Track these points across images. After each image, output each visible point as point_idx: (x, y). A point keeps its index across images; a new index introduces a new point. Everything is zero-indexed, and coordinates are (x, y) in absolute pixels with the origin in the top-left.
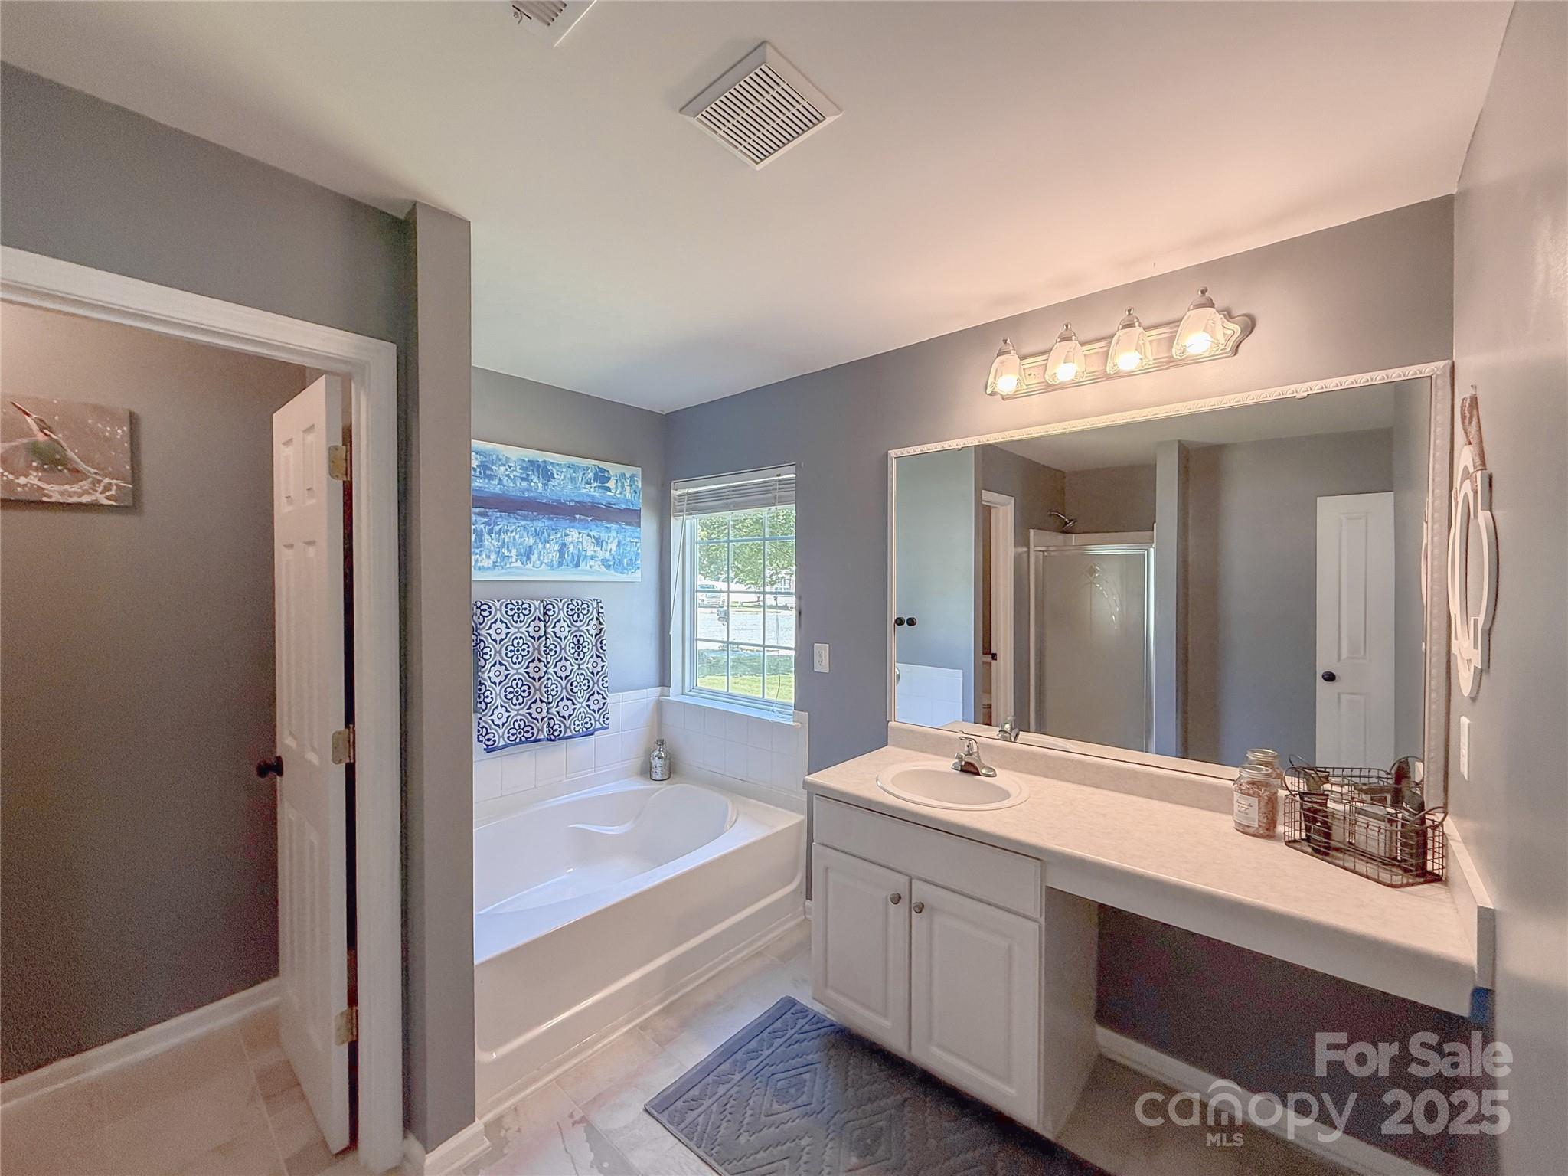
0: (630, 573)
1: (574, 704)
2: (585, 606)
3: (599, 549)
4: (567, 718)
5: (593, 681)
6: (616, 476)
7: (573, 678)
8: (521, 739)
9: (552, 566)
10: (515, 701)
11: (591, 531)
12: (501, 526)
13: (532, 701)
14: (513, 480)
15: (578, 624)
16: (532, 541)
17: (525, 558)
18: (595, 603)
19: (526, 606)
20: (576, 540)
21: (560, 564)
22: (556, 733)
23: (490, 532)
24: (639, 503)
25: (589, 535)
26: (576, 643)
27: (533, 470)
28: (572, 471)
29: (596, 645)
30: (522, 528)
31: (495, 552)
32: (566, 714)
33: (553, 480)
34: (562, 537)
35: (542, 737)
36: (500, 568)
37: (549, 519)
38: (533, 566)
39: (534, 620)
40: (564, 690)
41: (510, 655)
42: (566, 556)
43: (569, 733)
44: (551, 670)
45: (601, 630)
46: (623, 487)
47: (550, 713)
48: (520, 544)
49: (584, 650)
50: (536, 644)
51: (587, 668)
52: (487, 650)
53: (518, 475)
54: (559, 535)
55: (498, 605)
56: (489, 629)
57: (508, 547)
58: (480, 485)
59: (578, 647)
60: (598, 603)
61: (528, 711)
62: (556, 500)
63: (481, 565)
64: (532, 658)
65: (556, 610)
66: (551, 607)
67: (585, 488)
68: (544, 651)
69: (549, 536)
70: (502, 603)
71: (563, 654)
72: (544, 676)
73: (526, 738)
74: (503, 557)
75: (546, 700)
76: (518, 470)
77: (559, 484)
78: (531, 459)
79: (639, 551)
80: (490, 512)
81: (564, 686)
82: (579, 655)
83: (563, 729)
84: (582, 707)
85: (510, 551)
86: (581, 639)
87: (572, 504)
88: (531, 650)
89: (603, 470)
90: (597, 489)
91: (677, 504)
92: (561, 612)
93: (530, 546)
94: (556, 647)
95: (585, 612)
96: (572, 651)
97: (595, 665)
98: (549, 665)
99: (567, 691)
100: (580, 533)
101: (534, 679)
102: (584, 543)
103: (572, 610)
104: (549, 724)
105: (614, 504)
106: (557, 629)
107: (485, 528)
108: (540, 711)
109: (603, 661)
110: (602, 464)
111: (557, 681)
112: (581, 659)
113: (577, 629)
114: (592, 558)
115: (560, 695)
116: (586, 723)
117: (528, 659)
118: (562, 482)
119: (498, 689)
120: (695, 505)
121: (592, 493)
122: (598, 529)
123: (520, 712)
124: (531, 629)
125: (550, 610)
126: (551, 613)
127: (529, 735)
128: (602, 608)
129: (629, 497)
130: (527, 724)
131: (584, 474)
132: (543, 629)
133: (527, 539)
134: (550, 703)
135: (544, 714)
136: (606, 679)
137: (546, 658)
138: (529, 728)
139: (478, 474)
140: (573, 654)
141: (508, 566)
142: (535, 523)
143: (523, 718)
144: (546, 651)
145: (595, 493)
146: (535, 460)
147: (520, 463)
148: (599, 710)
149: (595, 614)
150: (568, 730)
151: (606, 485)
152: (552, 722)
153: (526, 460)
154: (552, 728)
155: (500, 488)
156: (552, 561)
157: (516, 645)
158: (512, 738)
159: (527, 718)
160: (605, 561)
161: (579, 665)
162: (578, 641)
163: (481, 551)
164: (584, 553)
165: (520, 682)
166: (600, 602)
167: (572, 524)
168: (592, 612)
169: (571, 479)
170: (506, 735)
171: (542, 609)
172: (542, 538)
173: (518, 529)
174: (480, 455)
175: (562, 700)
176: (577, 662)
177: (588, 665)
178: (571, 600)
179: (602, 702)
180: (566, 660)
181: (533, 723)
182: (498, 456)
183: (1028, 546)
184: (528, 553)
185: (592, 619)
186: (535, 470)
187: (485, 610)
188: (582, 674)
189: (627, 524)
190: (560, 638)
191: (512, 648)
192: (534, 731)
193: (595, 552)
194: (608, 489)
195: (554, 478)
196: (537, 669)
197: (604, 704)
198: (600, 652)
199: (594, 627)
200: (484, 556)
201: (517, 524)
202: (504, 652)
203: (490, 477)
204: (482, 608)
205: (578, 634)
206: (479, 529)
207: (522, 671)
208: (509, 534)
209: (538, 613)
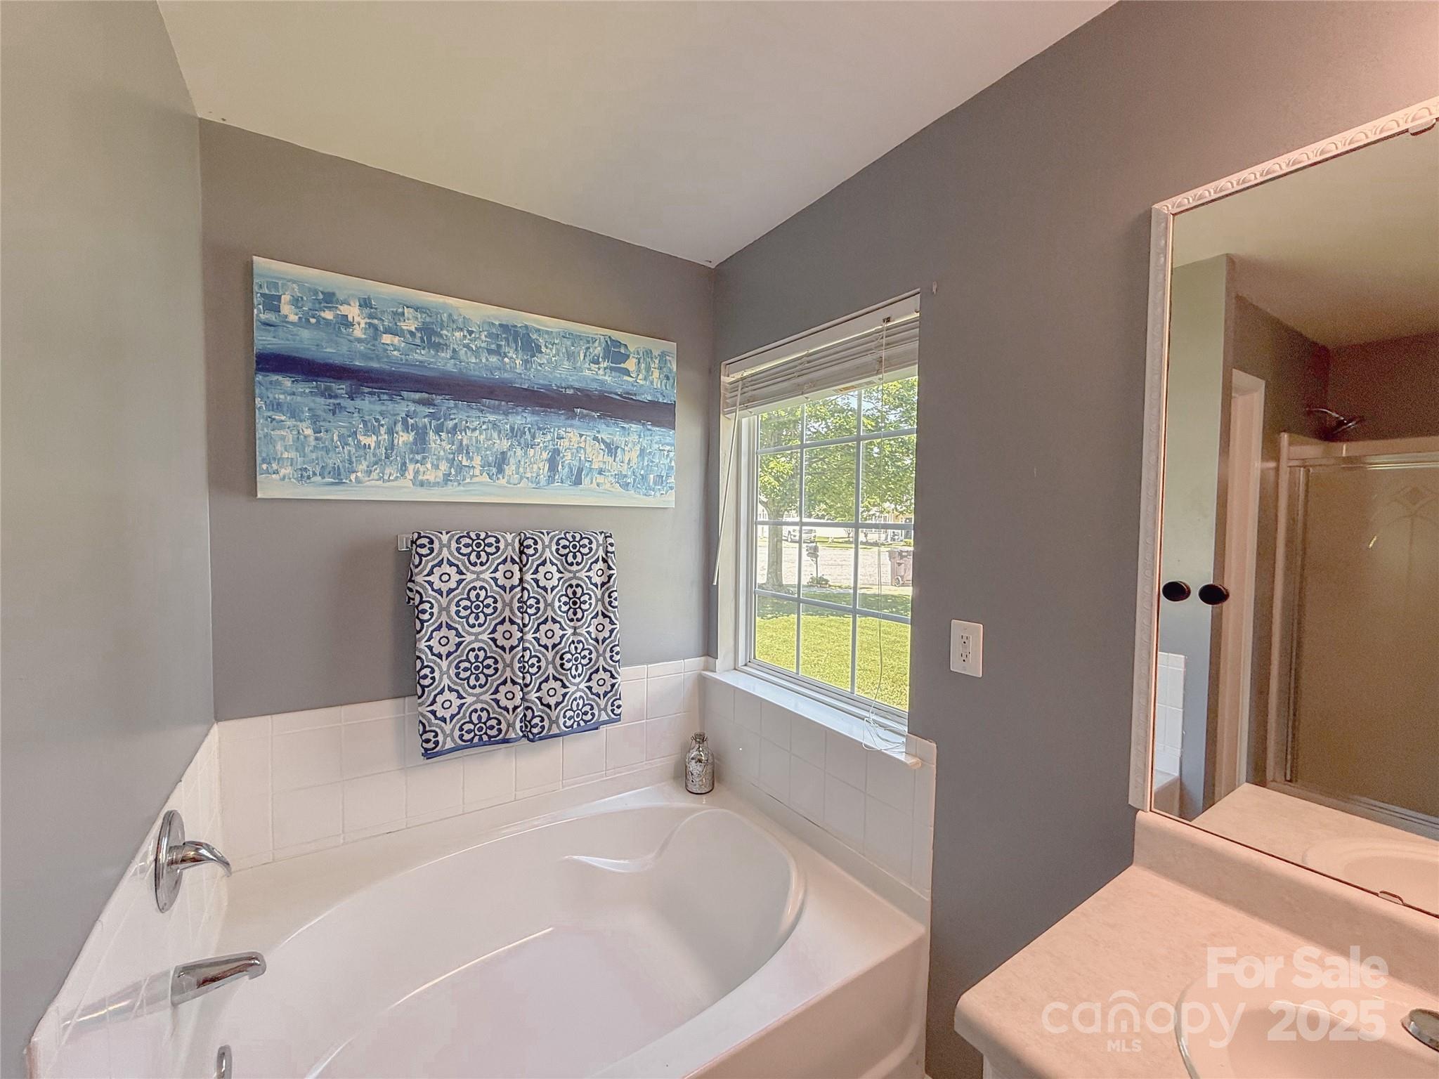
0: (658, 494)
1: (564, 686)
2: (586, 542)
3: (611, 459)
4: (553, 707)
5: (597, 651)
6: (638, 354)
7: (565, 647)
8: (481, 739)
9: (539, 483)
10: (472, 682)
11: (599, 432)
12: (455, 421)
13: (499, 682)
14: (476, 353)
15: (575, 568)
16: (505, 444)
17: (494, 470)
18: (601, 538)
19: (492, 540)
20: (576, 446)
21: (551, 479)
22: (535, 731)
23: (438, 430)
24: (671, 394)
25: (595, 439)
26: (571, 596)
27: (507, 339)
28: (569, 343)
29: (602, 600)
30: (490, 426)
31: (447, 459)
32: (552, 701)
33: (539, 355)
34: (553, 440)
35: (513, 736)
36: (456, 484)
37: (533, 413)
38: (508, 482)
39: (505, 561)
40: (550, 666)
41: (463, 613)
42: (560, 467)
43: (555, 730)
44: (529, 637)
45: (610, 577)
46: (648, 369)
47: (527, 701)
48: (487, 449)
49: (583, 607)
50: (507, 597)
51: (588, 632)
52: (426, 606)
53: (484, 345)
54: (549, 437)
55: (445, 538)
56: (428, 575)
57: (468, 453)
58: (420, 358)
59: (575, 602)
60: (606, 537)
61: (493, 697)
62: (546, 385)
63: (425, 477)
64: (501, 618)
65: (539, 547)
66: (530, 542)
67: (589, 369)
68: (519, 608)
69: (534, 437)
70: (453, 536)
71: (550, 613)
72: (518, 646)
73: (490, 737)
74: (460, 468)
75: (520, 681)
76: (483, 337)
77: (550, 362)
78: (504, 323)
79: (673, 464)
80: (438, 399)
81: (550, 659)
82: (575, 614)
83: (546, 723)
84: (578, 690)
85: (471, 459)
86: (579, 591)
87: (570, 392)
88: (499, 605)
89: (617, 344)
90: (608, 371)
91: (728, 395)
92: (548, 550)
93: (503, 453)
94: (538, 602)
95: (585, 551)
96: (565, 608)
97: (600, 628)
98: (527, 629)
99: (555, 668)
100: (581, 436)
101: (503, 648)
102: (589, 450)
103: (565, 547)
104: (525, 715)
105: (635, 395)
106: (540, 576)
107: (430, 423)
108: (510, 697)
109: (612, 622)
110: (616, 335)
111: (540, 652)
112: (578, 620)
113: (571, 575)
114: (601, 472)
115: (544, 673)
116: (586, 713)
117: (494, 619)
118: (553, 359)
119: (444, 664)
120: (753, 394)
121: (600, 377)
122: (610, 430)
123: (481, 698)
124: (499, 575)
125: (529, 547)
126: (531, 551)
127: (494, 732)
128: (612, 545)
129: (657, 384)
130: (492, 716)
131: (589, 348)
132: (517, 575)
133: (498, 441)
134: (527, 686)
135: (517, 701)
136: (617, 649)
137: (523, 619)
138: (493, 722)
139: (418, 341)
140: (567, 612)
141: (468, 480)
142: (511, 418)
143: (485, 706)
144: (522, 607)
145: (606, 378)
146: (510, 323)
147: (486, 327)
148: (606, 694)
149: (601, 553)
150: (554, 726)
151: (622, 365)
152: (529, 713)
153: (497, 323)
154: (530, 722)
155: (455, 364)
156: (538, 475)
157: (473, 599)
158: (467, 737)
159: (493, 708)
160: (620, 477)
161: (575, 628)
162: (574, 593)
163: (424, 458)
164: (587, 464)
165: (482, 654)
166: (611, 537)
167: (569, 422)
168: (597, 550)
169: (568, 355)
170: (457, 733)
171: (517, 545)
172: (522, 441)
173: (484, 427)
174: (421, 312)
175: (547, 680)
176: (572, 624)
177: (589, 628)
178: (565, 534)
179: (610, 681)
180: (554, 621)
181: (500, 714)
182: (450, 315)
183: (1277, 459)
184: (500, 463)
185: (596, 561)
186: (511, 338)
187: (423, 546)
188: (579, 642)
189: (653, 425)
190: (545, 589)
191: (468, 603)
192: (501, 727)
193: (605, 463)
194: (627, 372)
195: (541, 352)
196: (507, 635)
197: (613, 686)
198: (607, 610)
199: (600, 573)
200: (429, 466)
201: (482, 419)
202: (453, 609)
203: (438, 347)
204: (418, 543)
205: (574, 582)
206: (420, 425)
207: (485, 637)
208: (469, 433)
209: (509, 552)
